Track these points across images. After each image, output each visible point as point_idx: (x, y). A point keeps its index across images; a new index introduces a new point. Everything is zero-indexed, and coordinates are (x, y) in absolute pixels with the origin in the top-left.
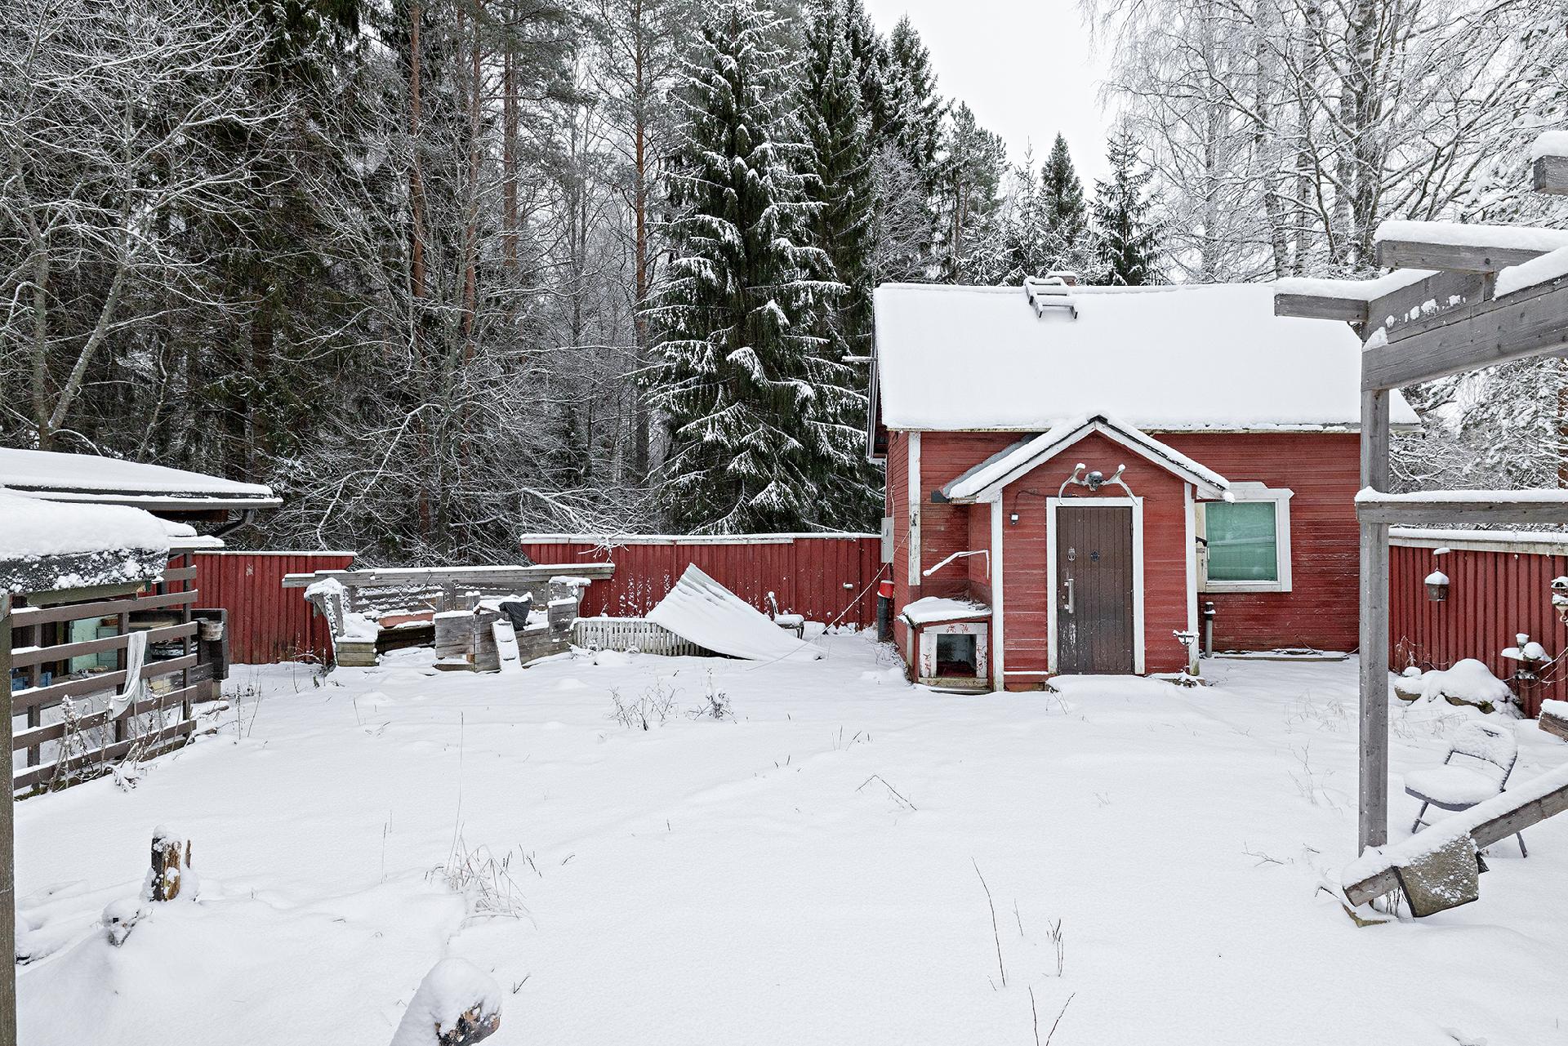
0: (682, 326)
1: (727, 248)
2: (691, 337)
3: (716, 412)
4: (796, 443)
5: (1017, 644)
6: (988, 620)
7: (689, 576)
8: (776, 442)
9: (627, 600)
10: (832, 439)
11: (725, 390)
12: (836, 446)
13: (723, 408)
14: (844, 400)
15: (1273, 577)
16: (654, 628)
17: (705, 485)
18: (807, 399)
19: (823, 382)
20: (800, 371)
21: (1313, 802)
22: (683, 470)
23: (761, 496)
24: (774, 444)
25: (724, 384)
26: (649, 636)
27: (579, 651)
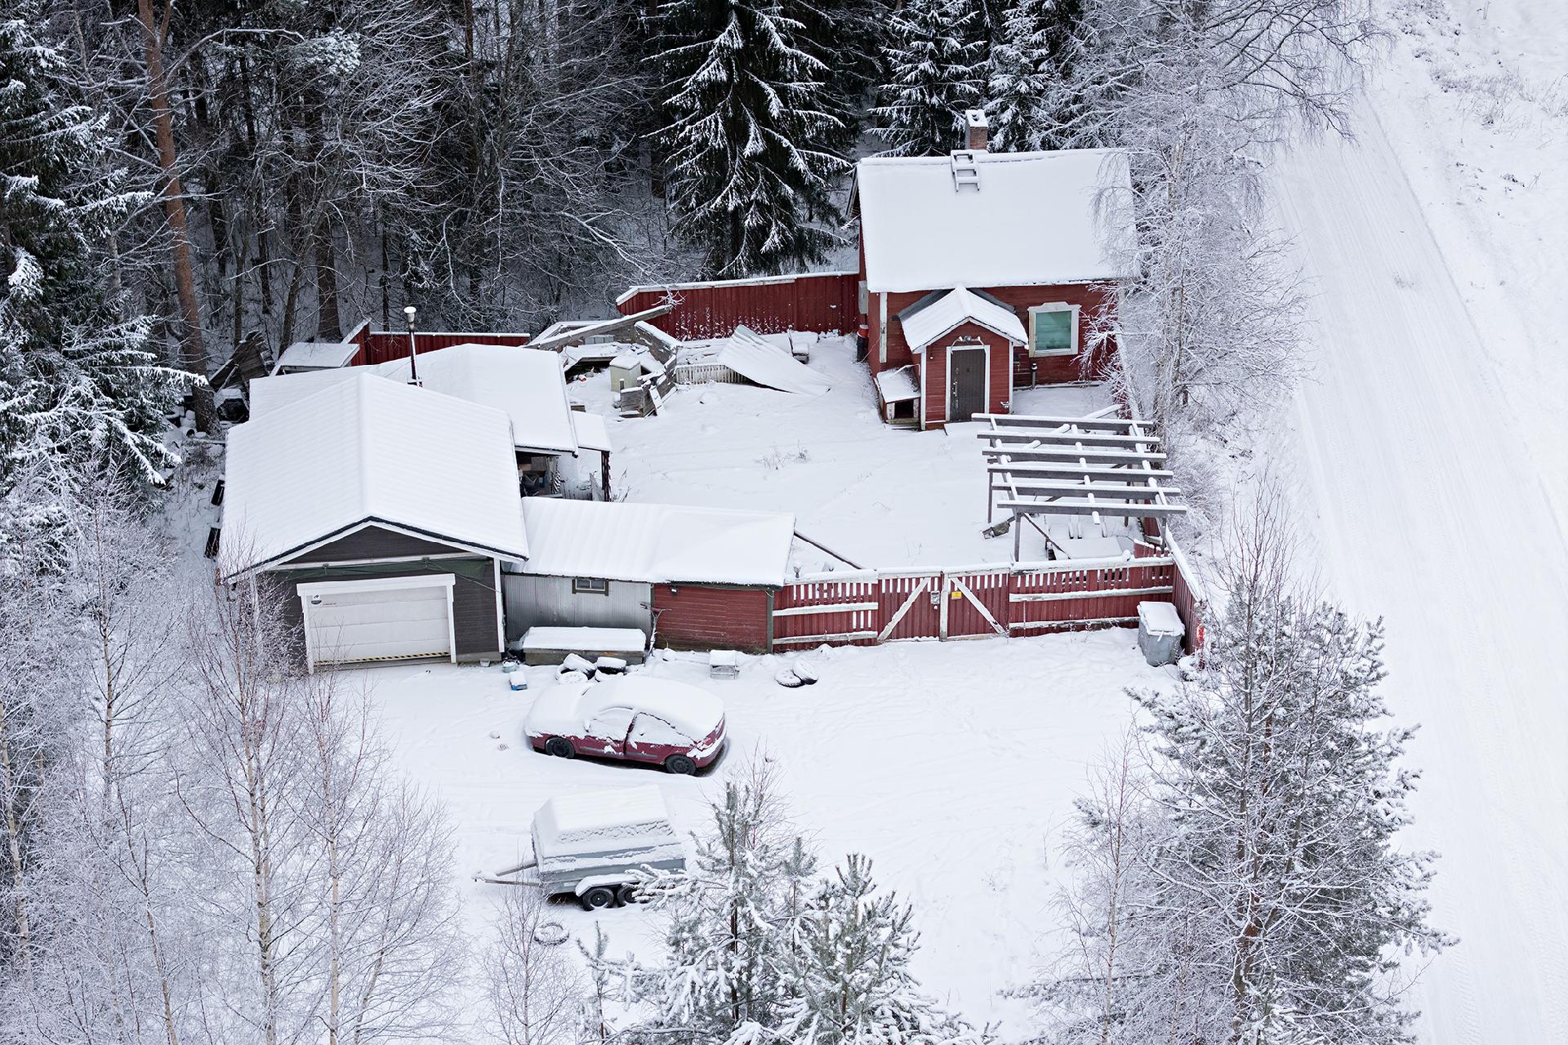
5: (932, 410)
6: (920, 398)
7: (739, 331)
9: (680, 325)
15: (1069, 347)
16: (725, 367)
26: (721, 373)
27: (680, 387)
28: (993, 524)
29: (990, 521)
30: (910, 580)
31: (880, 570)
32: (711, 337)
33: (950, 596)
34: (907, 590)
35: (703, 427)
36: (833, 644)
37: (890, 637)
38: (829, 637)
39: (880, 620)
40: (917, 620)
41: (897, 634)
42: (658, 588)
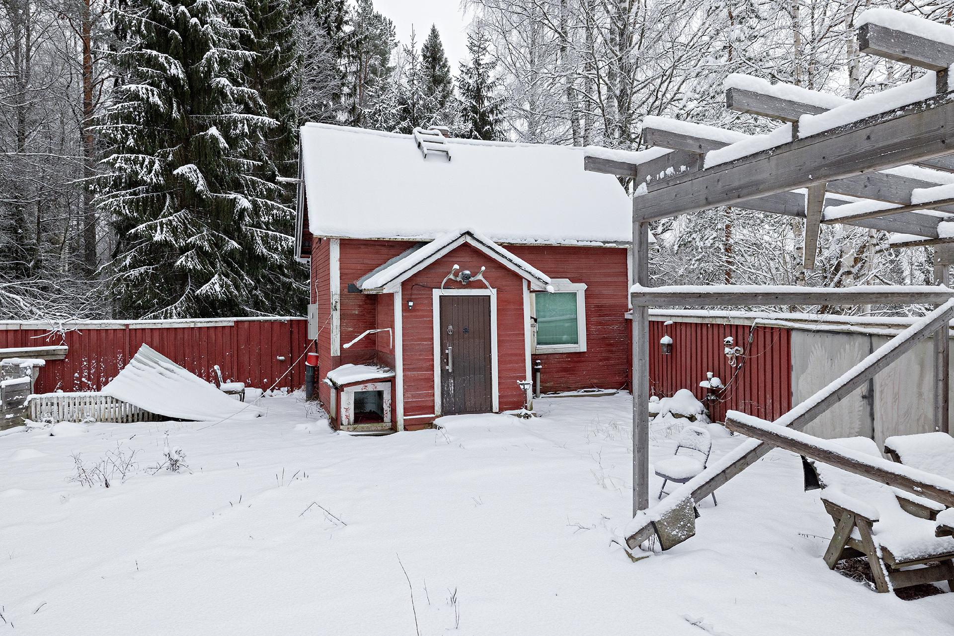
0: (131, 142)
1: (173, 81)
2: (139, 152)
3: (164, 216)
4: (236, 245)
5: (413, 396)
6: (392, 380)
8: (218, 244)
9: (81, 376)
10: (265, 242)
11: (172, 198)
12: (270, 248)
13: (171, 214)
14: (275, 211)
15: (576, 342)
16: (109, 400)
17: (154, 278)
18: (244, 210)
19: (257, 197)
20: (237, 187)
21: (604, 487)
22: (133, 266)
23: (205, 288)
24: (216, 245)
25: (170, 194)
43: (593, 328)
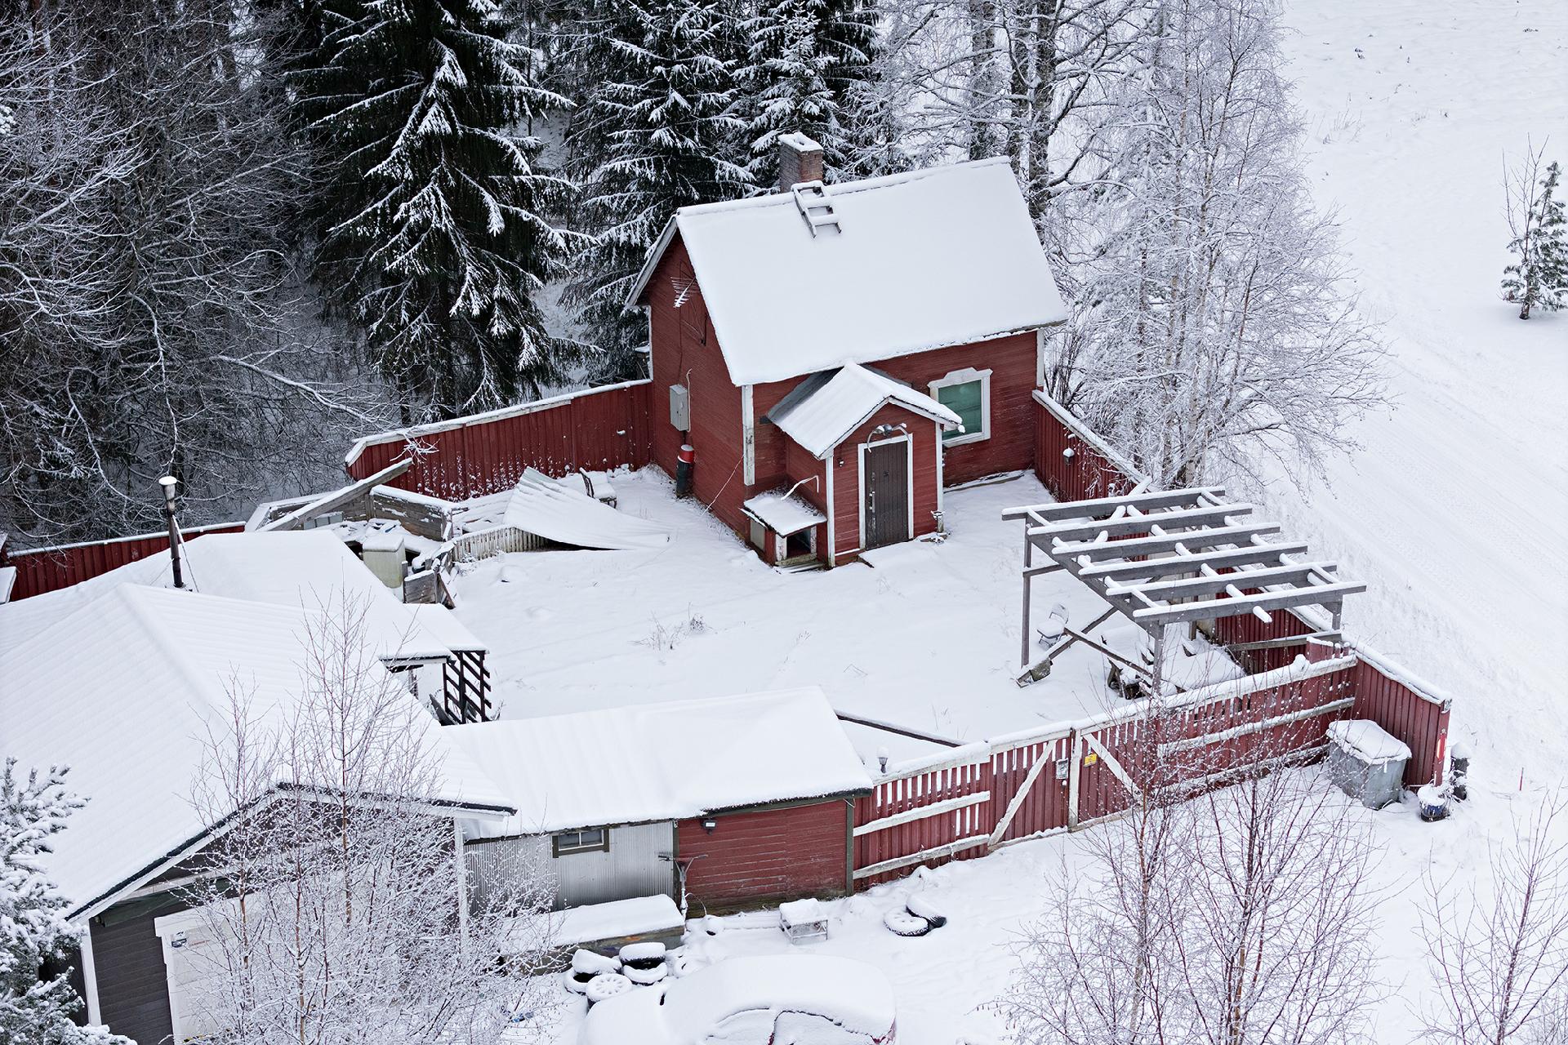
5: (842, 536)
6: (823, 524)
7: (528, 478)
15: (981, 430)
16: (513, 531)
26: (510, 538)
27: (462, 566)
28: (1032, 665)
29: (1025, 661)
30: (1030, 748)
31: (993, 740)
32: (465, 498)
33: (1082, 762)
34: (1025, 766)
35: (530, 613)
36: (932, 864)
37: (1004, 838)
38: (925, 854)
39: (991, 814)
40: (1039, 808)
41: (1013, 833)
42: (685, 828)
43: (998, 413)
